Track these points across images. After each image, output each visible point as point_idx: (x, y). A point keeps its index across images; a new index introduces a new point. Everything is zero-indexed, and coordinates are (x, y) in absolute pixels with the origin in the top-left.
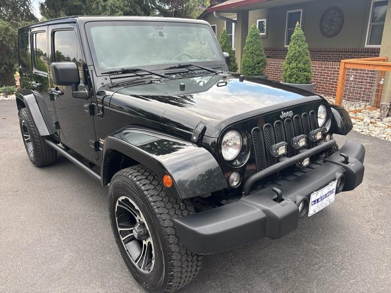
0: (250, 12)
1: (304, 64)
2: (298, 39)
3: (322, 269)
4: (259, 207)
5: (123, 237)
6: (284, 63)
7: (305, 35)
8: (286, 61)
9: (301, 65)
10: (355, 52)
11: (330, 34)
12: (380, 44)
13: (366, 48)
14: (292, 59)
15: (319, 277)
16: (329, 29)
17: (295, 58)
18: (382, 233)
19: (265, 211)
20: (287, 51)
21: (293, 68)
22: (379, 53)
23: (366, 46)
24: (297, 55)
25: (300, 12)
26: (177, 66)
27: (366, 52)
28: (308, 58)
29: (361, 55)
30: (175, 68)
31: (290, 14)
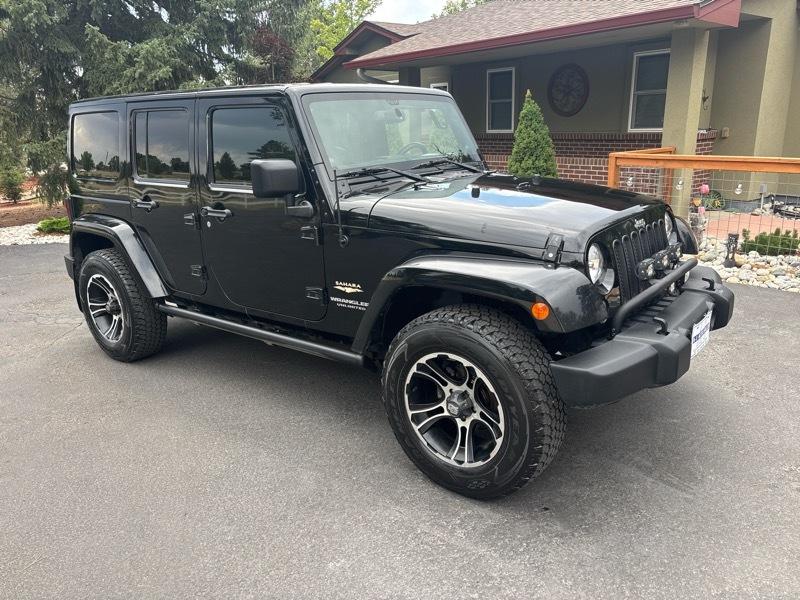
0: (422, 70)
1: (546, 161)
2: (531, 119)
3: (696, 444)
4: (647, 342)
5: (417, 424)
6: (510, 160)
7: (541, 111)
8: (513, 156)
9: (541, 163)
10: (612, 141)
11: (566, 110)
12: (662, 126)
13: (631, 134)
14: (525, 154)
15: (698, 452)
16: (564, 102)
17: (529, 151)
18: (753, 395)
19: (655, 346)
20: (514, 139)
21: (528, 169)
22: (660, 141)
23: (630, 130)
24: (533, 145)
25: (511, 72)
26: (428, 163)
27: (631, 141)
28: (550, 150)
29: (623, 146)
30: (425, 166)
31: (492, 75)
